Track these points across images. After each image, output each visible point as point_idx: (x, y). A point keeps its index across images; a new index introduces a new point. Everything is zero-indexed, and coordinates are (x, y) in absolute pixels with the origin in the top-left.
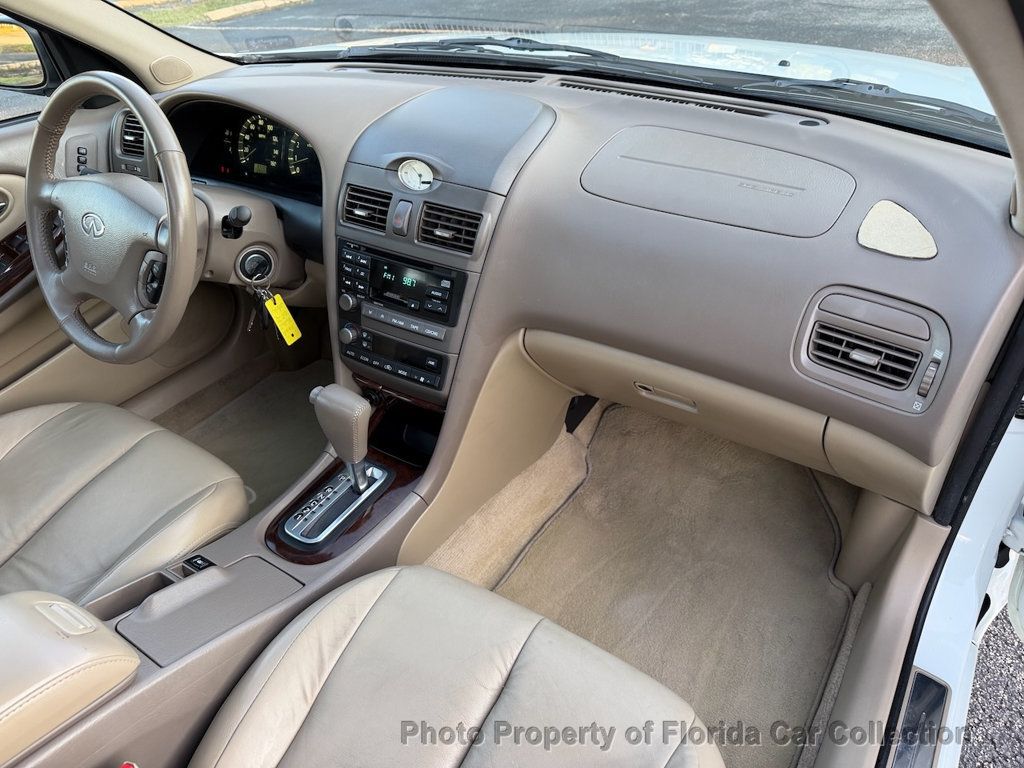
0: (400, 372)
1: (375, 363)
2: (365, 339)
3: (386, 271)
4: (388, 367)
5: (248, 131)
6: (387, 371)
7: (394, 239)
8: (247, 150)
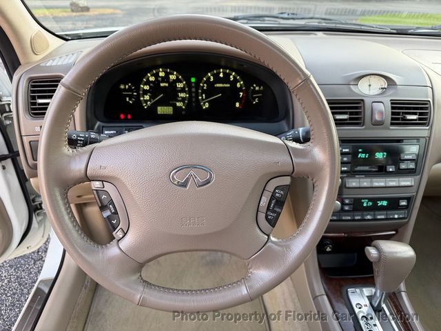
0: (379, 217)
1: (357, 218)
2: (347, 204)
3: (360, 152)
4: (369, 217)
5: (148, 83)
6: (369, 220)
7: (373, 129)
8: (147, 97)
